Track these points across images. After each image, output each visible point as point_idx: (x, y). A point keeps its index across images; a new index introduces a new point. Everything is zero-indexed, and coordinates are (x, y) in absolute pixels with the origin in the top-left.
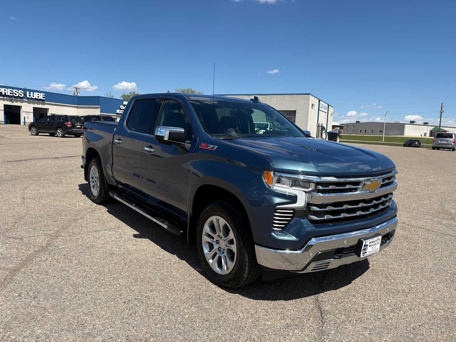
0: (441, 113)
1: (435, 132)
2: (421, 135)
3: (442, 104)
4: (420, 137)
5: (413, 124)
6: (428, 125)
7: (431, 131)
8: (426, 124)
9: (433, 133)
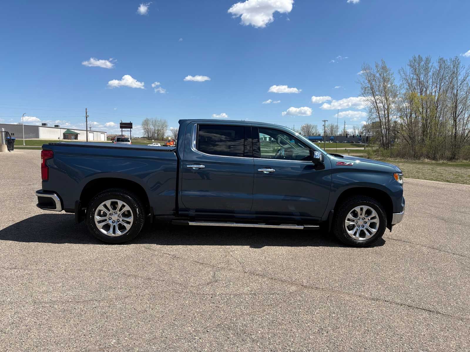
0: (87, 117)
1: (68, 134)
2: (59, 138)
3: (86, 109)
4: (58, 140)
5: (45, 126)
6: (59, 127)
7: (64, 134)
8: (57, 126)
9: (66, 136)
